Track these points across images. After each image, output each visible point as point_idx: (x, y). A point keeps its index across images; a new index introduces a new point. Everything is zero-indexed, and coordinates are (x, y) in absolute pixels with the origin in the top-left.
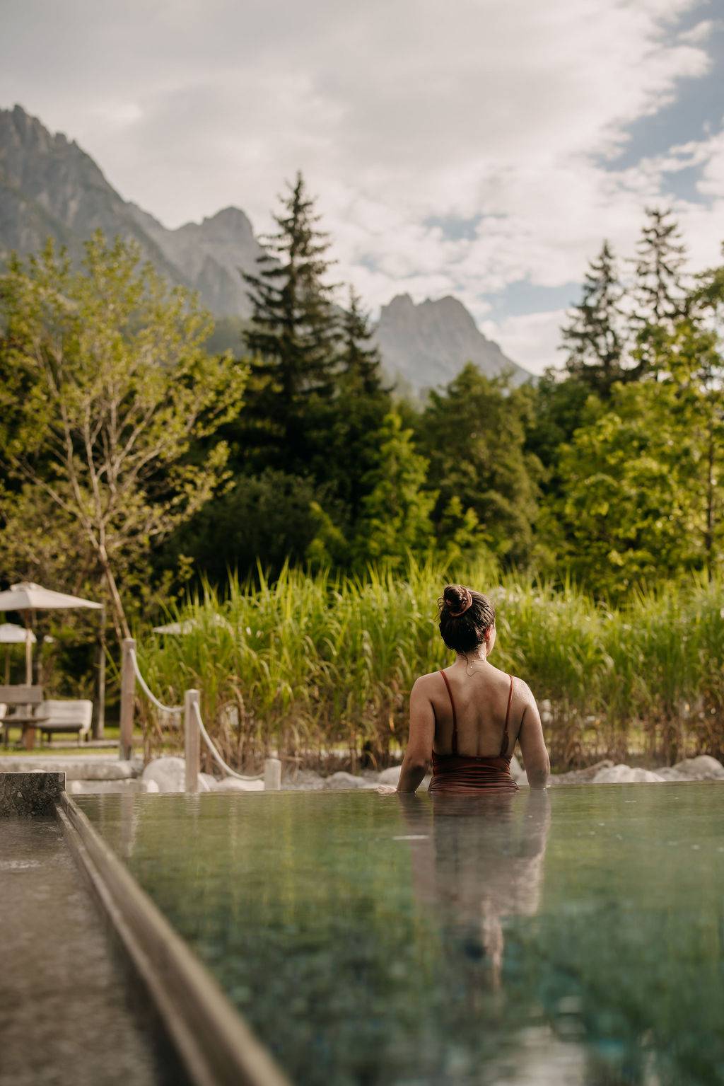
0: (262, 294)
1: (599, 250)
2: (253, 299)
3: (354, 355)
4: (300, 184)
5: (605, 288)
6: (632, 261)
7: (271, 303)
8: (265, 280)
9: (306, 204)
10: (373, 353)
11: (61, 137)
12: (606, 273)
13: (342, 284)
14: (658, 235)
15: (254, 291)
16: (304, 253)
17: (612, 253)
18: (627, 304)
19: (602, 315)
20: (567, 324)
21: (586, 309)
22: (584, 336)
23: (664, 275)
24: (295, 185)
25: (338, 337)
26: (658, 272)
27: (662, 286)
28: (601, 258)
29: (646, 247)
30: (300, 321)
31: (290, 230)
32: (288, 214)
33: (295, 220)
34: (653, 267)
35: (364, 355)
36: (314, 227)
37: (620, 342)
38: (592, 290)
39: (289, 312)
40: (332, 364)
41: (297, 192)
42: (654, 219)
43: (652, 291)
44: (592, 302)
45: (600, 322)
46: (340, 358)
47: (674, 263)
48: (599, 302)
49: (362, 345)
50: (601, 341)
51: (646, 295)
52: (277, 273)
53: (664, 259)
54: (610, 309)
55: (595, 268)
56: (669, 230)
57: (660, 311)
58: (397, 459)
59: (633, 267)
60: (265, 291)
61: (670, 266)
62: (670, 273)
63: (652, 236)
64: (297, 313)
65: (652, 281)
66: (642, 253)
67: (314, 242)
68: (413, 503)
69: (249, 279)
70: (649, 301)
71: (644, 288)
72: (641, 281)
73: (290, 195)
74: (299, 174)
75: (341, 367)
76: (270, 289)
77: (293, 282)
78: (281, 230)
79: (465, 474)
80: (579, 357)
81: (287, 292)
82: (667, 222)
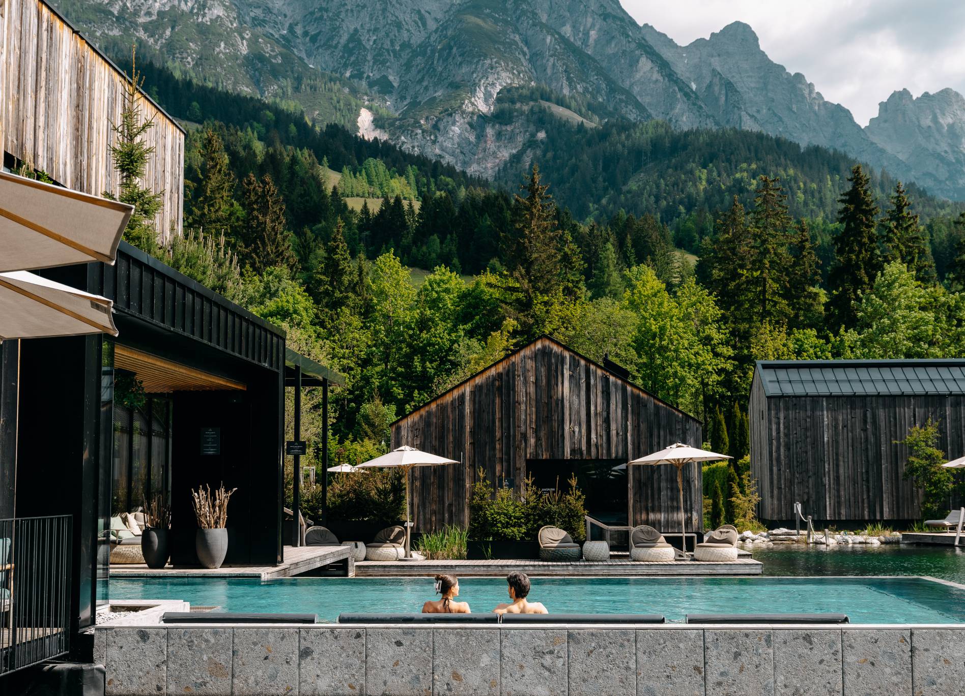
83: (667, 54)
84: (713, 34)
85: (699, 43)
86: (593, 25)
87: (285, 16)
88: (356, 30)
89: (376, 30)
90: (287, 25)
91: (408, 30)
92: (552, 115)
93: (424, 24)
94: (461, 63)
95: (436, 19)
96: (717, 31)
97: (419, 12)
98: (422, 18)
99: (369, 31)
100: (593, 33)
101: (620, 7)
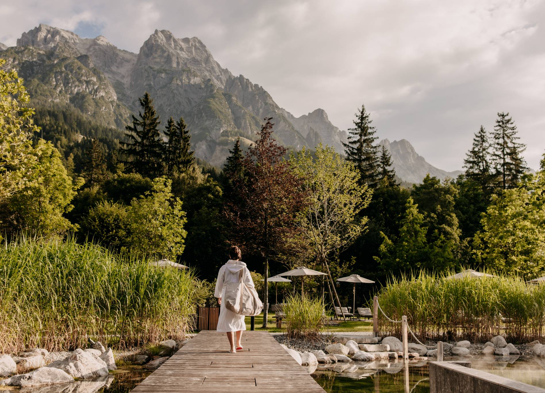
0: (350, 151)
1: (479, 130)
2: (347, 152)
3: (385, 172)
4: (363, 109)
5: (482, 144)
6: (493, 134)
7: (353, 153)
8: (350, 145)
9: (366, 117)
10: (392, 171)
11: (256, 86)
12: (482, 138)
13: (380, 146)
14: (503, 124)
15: (347, 149)
16: (365, 135)
17: (484, 131)
18: (491, 150)
19: (481, 154)
20: (466, 158)
21: (473, 152)
22: (473, 162)
23: (506, 139)
24: (361, 111)
25: (379, 166)
26: (503, 138)
27: (505, 143)
28: (480, 133)
29: (498, 128)
30: (364, 160)
31: (359, 127)
32: (359, 121)
33: (362, 123)
34: (501, 136)
35: (389, 172)
36: (369, 125)
37: (489, 164)
38: (477, 145)
39: (360, 157)
40: (377, 176)
41: (362, 113)
42: (502, 117)
43: (501, 145)
44: (476, 149)
45: (480, 157)
46: (380, 173)
47: (511, 134)
48: (479, 150)
49: (388, 168)
50: (481, 164)
51: (499, 147)
52: (355, 142)
53: (506, 132)
54: (484, 152)
55: (477, 136)
56: (508, 121)
57: (505, 153)
58: (412, 214)
59: (493, 136)
60: (351, 149)
61: (508, 135)
62: (508, 137)
63: (501, 124)
64: (363, 157)
65: (501, 141)
66: (497, 130)
67: (370, 131)
68: (419, 231)
69: (345, 145)
70: (500, 149)
71: (498, 144)
72: (497, 141)
73: (359, 114)
74: (363, 106)
75: (380, 177)
76: (353, 148)
77: (361, 146)
78: (357, 127)
79: (433, 218)
80: (471, 170)
81: (359, 150)
82: (507, 118)
83: (291, 121)
84: (309, 114)
85: (304, 117)
86: (261, 107)
87: (131, 98)
88: (161, 105)
89: (170, 105)
90: (132, 101)
91: (183, 106)
92: (244, 142)
93: (191, 103)
94: (206, 120)
95: (195, 102)
96: (311, 112)
97: (188, 99)
98: (189, 101)
99: (167, 105)
100: (261, 110)
101: (272, 101)
